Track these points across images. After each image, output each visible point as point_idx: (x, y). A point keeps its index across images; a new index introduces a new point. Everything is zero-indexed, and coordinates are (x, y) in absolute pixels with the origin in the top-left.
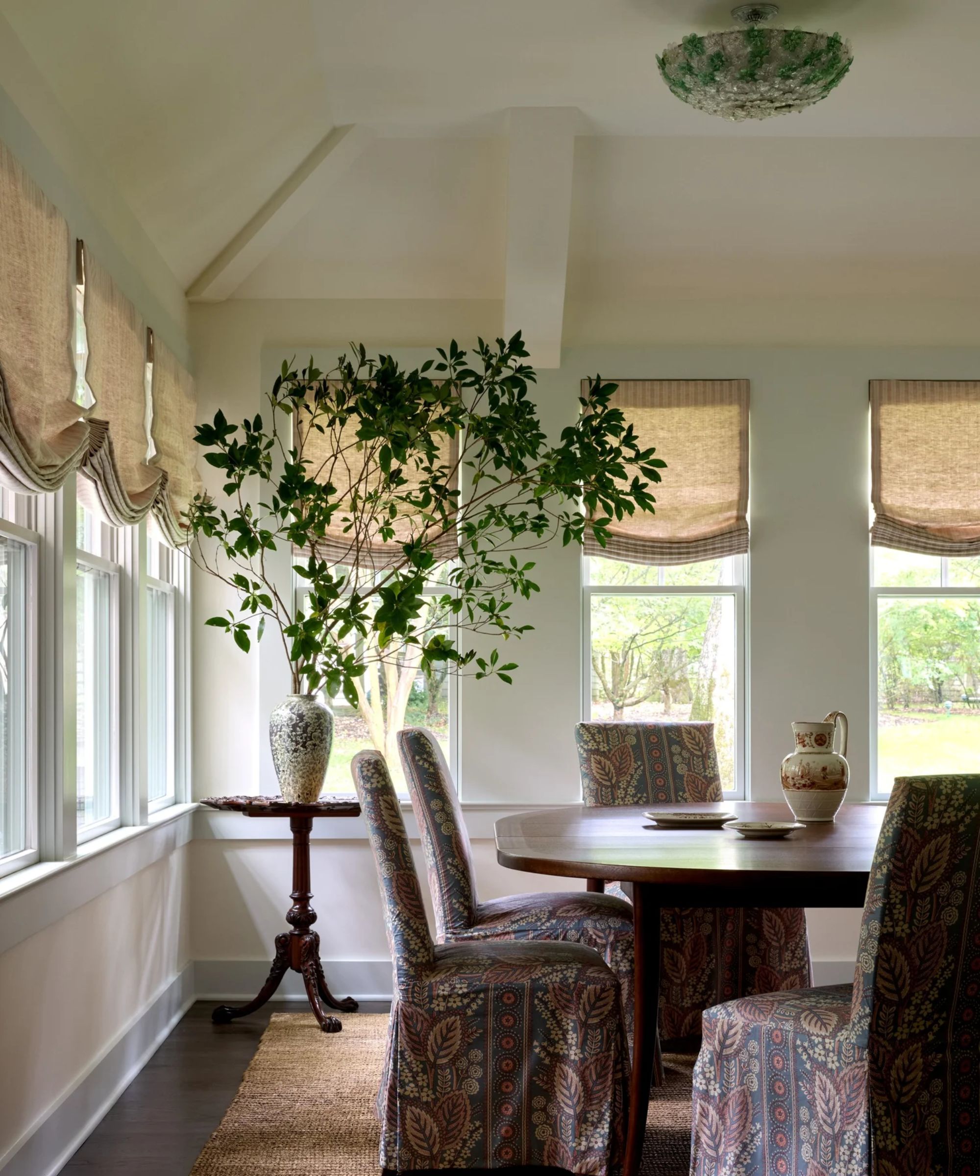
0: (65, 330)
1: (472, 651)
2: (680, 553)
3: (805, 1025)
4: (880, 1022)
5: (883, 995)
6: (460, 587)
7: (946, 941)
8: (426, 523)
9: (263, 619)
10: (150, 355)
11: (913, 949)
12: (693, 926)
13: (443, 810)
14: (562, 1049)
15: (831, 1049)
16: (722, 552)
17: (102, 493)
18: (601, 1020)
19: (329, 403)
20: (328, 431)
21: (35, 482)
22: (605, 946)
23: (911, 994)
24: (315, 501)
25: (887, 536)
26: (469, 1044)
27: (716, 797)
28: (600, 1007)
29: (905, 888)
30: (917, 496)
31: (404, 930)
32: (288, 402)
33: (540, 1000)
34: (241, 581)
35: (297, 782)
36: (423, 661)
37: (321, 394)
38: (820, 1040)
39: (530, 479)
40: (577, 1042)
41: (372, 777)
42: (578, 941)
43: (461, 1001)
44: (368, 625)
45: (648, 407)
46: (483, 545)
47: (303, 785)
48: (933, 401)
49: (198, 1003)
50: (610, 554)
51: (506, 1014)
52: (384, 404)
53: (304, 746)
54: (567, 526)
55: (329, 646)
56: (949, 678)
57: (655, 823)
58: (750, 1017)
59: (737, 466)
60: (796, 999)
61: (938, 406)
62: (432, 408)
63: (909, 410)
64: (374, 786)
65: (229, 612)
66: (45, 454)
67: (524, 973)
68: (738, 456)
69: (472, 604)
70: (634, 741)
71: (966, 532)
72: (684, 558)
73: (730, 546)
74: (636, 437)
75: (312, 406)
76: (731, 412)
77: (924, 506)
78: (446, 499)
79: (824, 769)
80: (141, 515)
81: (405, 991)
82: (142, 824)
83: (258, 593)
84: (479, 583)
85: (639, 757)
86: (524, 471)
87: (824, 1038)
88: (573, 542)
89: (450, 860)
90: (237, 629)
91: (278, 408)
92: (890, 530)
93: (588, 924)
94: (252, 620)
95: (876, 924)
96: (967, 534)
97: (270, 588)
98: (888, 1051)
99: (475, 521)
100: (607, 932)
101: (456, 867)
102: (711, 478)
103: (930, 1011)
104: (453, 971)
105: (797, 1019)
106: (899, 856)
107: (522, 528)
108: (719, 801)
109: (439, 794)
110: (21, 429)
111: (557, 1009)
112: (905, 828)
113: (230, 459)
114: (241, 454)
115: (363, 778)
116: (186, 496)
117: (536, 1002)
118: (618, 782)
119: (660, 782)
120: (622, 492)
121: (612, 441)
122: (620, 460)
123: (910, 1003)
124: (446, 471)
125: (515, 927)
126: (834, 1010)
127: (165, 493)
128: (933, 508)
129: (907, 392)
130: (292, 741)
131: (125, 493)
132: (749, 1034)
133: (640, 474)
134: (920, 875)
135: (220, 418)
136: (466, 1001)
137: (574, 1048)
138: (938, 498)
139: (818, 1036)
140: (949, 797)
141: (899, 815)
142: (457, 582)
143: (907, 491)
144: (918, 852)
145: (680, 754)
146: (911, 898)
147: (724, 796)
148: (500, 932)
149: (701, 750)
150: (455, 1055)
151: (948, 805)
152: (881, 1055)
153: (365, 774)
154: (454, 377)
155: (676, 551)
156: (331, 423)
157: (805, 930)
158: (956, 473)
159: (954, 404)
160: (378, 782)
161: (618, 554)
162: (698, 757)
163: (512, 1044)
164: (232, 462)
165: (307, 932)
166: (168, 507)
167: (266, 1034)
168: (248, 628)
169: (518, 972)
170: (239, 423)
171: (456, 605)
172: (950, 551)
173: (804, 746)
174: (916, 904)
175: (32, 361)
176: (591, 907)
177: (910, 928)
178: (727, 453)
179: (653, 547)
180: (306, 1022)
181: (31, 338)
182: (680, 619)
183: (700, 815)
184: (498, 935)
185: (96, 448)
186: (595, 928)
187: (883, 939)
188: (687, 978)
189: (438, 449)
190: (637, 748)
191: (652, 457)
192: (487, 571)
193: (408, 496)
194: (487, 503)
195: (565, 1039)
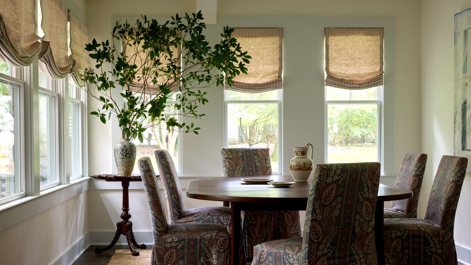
0: (32, 9)
1: (184, 123)
2: (258, 89)
3: (287, 251)
4: (312, 249)
5: (313, 240)
6: (180, 101)
7: (335, 221)
8: (168, 78)
9: (110, 112)
10: (69, 19)
11: (323, 224)
12: (260, 218)
13: (170, 178)
14: (211, 260)
15: (295, 259)
16: (273, 88)
17: (48, 67)
18: (224, 250)
19: (134, 36)
20: (133, 46)
21: (19, 63)
22: (226, 225)
23: (322, 240)
24: (129, 71)
25: (331, 82)
26: (178, 259)
27: (270, 174)
28: (224, 246)
29: (320, 203)
30: (341, 68)
31: (156, 219)
32: (118, 35)
33: (203, 243)
34: (102, 99)
35: (124, 169)
36: (167, 127)
37: (130, 33)
38: (292, 256)
39: (205, 63)
40: (216, 258)
41: (144, 166)
42: (218, 223)
43: (176, 244)
44: (147, 114)
45: (247, 37)
46: (188, 86)
47: (126, 170)
48: (347, 35)
49: (91, 246)
50: (234, 89)
51: (191, 248)
52: (152, 36)
53: (126, 157)
54: (218, 79)
55: (134, 122)
56: (367, 135)
57: (245, 182)
58: (269, 248)
59: (278, 58)
60: (285, 242)
61: (349, 37)
62: (170, 38)
63: (339, 38)
64: (145, 169)
65: (98, 110)
66: (23, 53)
67: (198, 234)
68: (279, 55)
69: (184, 106)
70: (241, 154)
71: (359, 81)
72: (260, 91)
73: (276, 86)
74: (241, 48)
75: (127, 37)
76: (276, 39)
77: (344, 72)
78: (176, 70)
79: (304, 163)
80: (65, 75)
81: (156, 241)
82: (67, 184)
83: (108, 103)
84: (186, 99)
85: (243, 160)
86: (203, 60)
87: (293, 255)
88: (220, 85)
89: (173, 196)
90: (101, 116)
91: (115, 38)
92: (332, 80)
93: (221, 218)
94: (106, 112)
95: (310, 215)
96: (359, 82)
97: (113, 101)
98: (315, 259)
99: (185, 78)
100: (228, 220)
101: (175, 198)
102: (269, 62)
103: (329, 245)
104: (173, 233)
105: (285, 249)
106: (318, 192)
107: (202, 80)
108: (271, 175)
109: (169, 173)
110: (12, 43)
111: (209, 246)
112: (320, 182)
113: (98, 56)
114: (102, 54)
115: (141, 166)
116: (83, 69)
117: (202, 244)
118: (235, 169)
119: (250, 169)
120: (236, 67)
121: (232, 49)
122: (235, 56)
123: (322, 243)
124: (176, 60)
125: (196, 219)
126: (297, 246)
127: (75, 68)
128: (347, 73)
129: (338, 32)
130: (122, 155)
131: (57, 67)
132: (269, 254)
133: (242, 61)
134: (325, 198)
135: (94, 41)
136: (177, 244)
137: (215, 260)
138: (349, 69)
139: (291, 254)
140: (335, 171)
141: (318, 177)
142: (179, 99)
143: (338, 67)
144: (325, 190)
145: (257, 159)
146: (322, 206)
147: (273, 174)
148: (190, 220)
149: (265, 157)
150: (173, 263)
151: (335, 174)
152: (312, 260)
153: (141, 165)
154: (177, 27)
155: (257, 88)
156: (135, 43)
157: (299, 219)
158: (355, 60)
159: (354, 36)
160: (146, 168)
161: (237, 89)
162: (264, 160)
163: (193, 259)
164: (99, 57)
165: (128, 221)
166: (76, 73)
167: (113, 256)
168: (105, 115)
169: (196, 234)
170: (101, 43)
171: (179, 107)
172: (353, 88)
173: (297, 155)
174: (324, 209)
175: (17, 19)
176: (222, 212)
177: (322, 217)
178: (275, 53)
179: (249, 87)
180: (127, 253)
181: (16, 11)
182: (271, 114)
183: (261, 179)
184: (189, 222)
185: (45, 51)
186: (223, 219)
187: (313, 220)
188: (258, 237)
189: (172, 52)
190: (242, 157)
191: (246, 55)
192: (189, 95)
193: (162, 69)
194: (190, 71)
195: (212, 257)
